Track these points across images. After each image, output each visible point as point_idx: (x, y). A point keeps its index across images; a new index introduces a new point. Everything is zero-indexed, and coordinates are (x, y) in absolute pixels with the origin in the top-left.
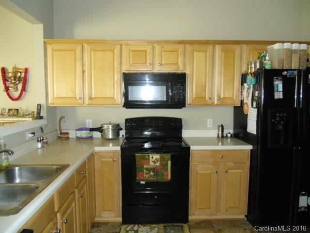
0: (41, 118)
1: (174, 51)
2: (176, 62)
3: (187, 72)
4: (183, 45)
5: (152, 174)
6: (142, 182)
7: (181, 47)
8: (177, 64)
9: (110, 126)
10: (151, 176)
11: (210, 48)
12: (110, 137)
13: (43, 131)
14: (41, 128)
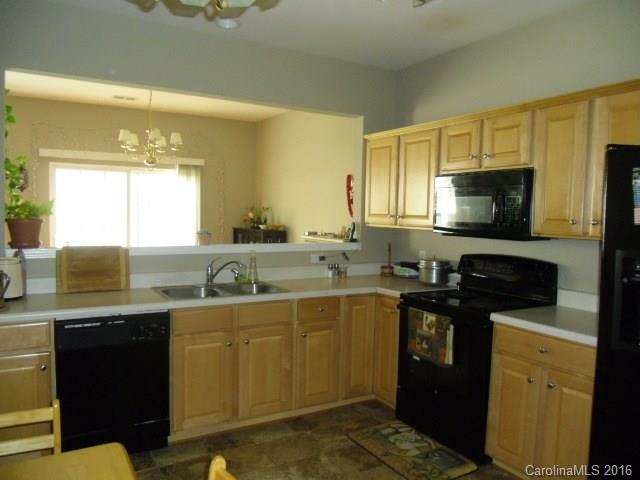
0: (353, 240)
1: (513, 127)
2: (515, 149)
3: (536, 165)
4: (529, 113)
5: (425, 346)
6: (415, 357)
7: (525, 118)
8: (516, 152)
9: (434, 264)
10: (423, 349)
11: (582, 107)
12: (434, 281)
13: (347, 258)
14: (344, 254)
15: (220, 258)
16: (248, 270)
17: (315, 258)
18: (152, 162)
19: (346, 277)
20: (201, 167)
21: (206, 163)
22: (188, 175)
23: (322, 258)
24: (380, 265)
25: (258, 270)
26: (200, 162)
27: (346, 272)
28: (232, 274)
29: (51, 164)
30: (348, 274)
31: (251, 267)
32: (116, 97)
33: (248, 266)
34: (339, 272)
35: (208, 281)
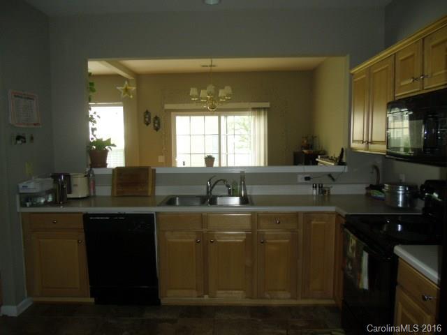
0: (341, 164)
9: (400, 188)
13: (333, 179)
14: (330, 175)
15: (215, 176)
16: (239, 186)
17: (301, 179)
18: (213, 107)
19: (329, 195)
20: (268, 108)
21: (271, 105)
22: (259, 115)
23: (307, 179)
24: (365, 186)
25: (247, 186)
26: (267, 105)
27: (329, 191)
28: (227, 188)
29: (172, 113)
30: (332, 193)
31: (241, 184)
32: (203, 66)
33: (239, 183)
34: (323, 191)
35: (208, 192)
